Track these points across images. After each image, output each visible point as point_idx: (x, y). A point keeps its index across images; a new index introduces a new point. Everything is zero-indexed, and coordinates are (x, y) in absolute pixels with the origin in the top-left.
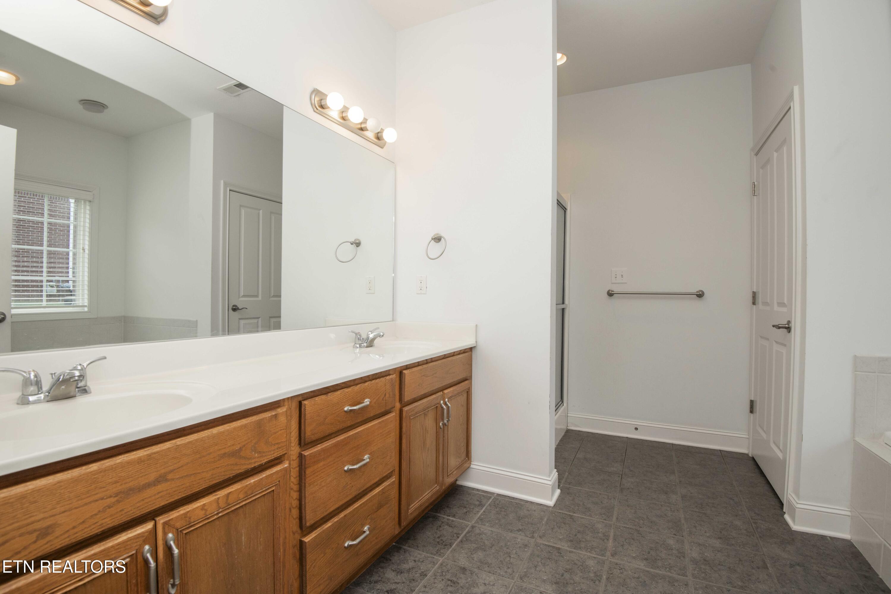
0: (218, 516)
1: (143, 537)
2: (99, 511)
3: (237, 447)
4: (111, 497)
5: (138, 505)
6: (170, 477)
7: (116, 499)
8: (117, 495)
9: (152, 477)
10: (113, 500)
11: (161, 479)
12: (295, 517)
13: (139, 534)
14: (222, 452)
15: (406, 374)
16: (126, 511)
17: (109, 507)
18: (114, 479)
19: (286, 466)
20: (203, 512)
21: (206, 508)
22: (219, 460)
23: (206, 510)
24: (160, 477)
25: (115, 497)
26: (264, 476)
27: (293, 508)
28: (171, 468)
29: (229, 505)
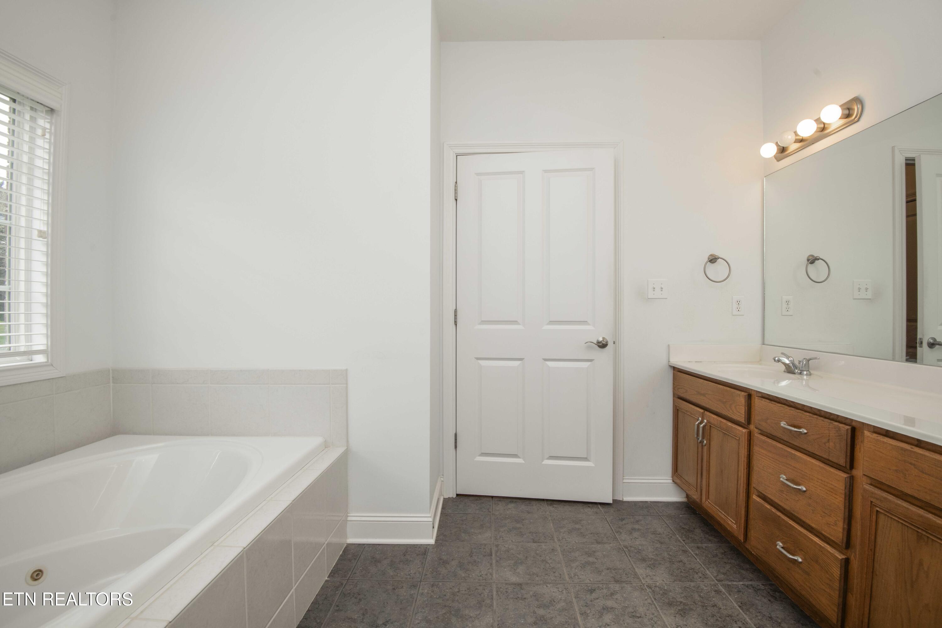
19: (744, 431)
26: (734, 426)
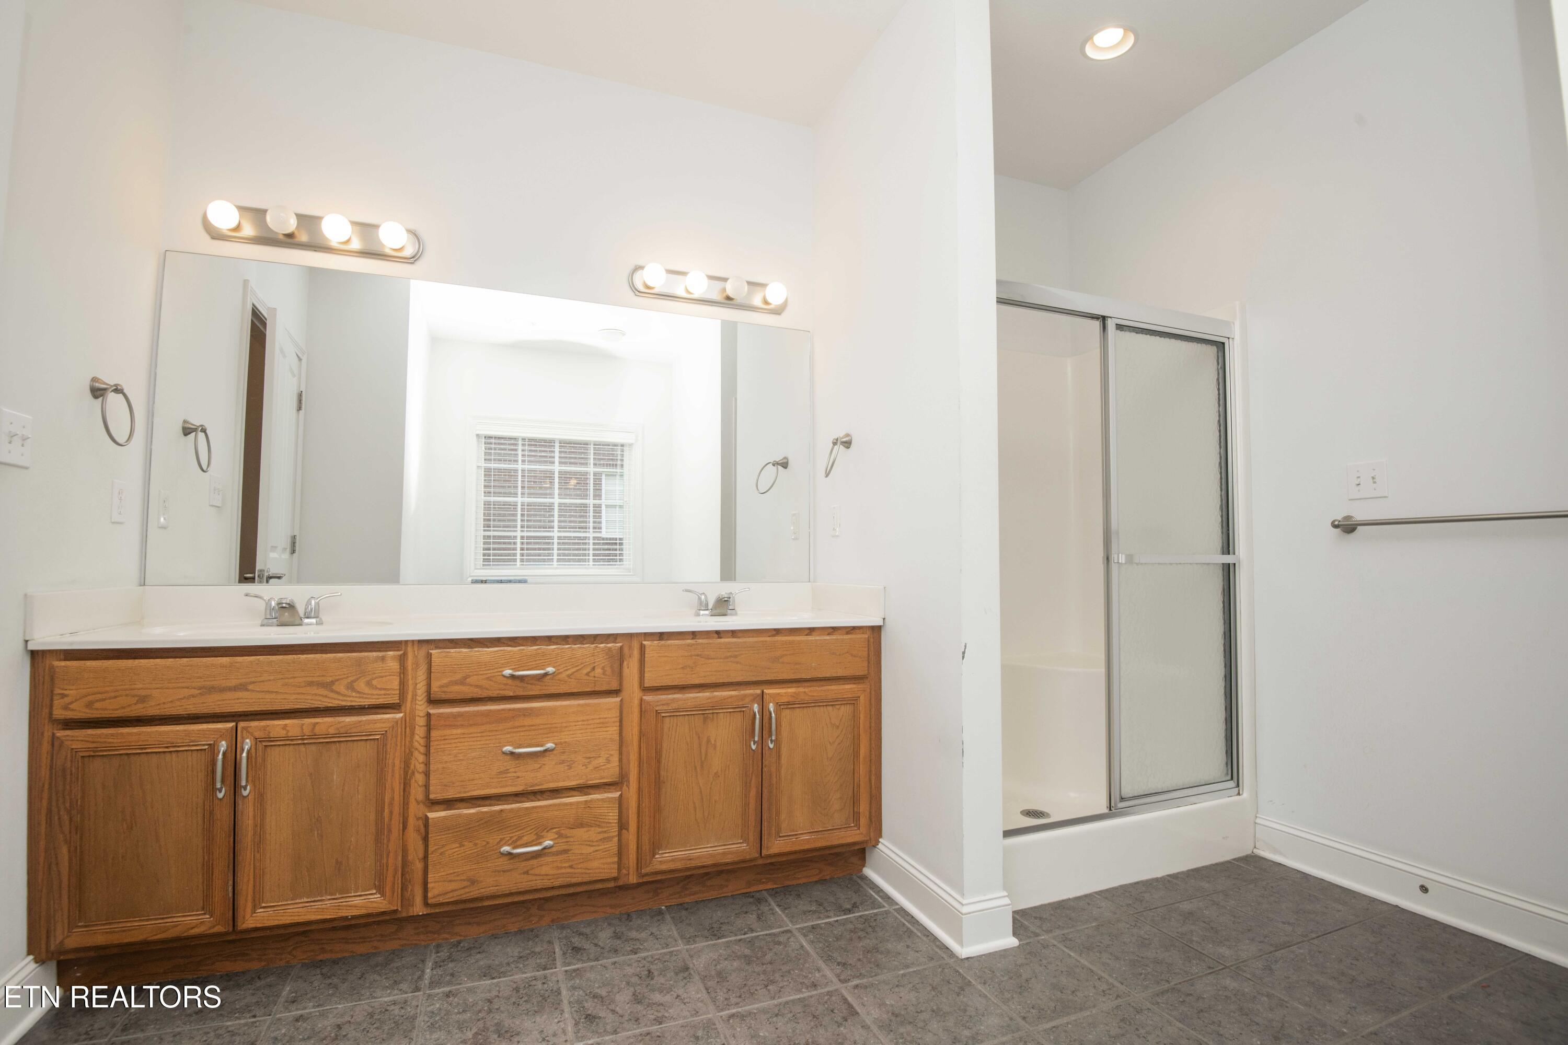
0: (303, 742)
1: (221, 732)
2: (185, 697)
3: (329, 679)
4: (195, 688)
5: (219, 703)
6: (251, 687)
7: (199, 691)
8: (200, 688)
9: (233, 682)
10: (197, 692)
11: (242, 687)
12: (420, 783)
13: (218, 729)
14: (310, 679)
15: (647, 647)
16: (207, 704)
17: (193, 696)
18: (198, 675)
19: (396, 716)
20: (284, 732)
21: (288, 728)
22: (305, 686)
23: (288, 731)
24: (241, 685)
25: (200, 689)
27: (418, 772)
28: (253, 680)
29: (315, 735)
